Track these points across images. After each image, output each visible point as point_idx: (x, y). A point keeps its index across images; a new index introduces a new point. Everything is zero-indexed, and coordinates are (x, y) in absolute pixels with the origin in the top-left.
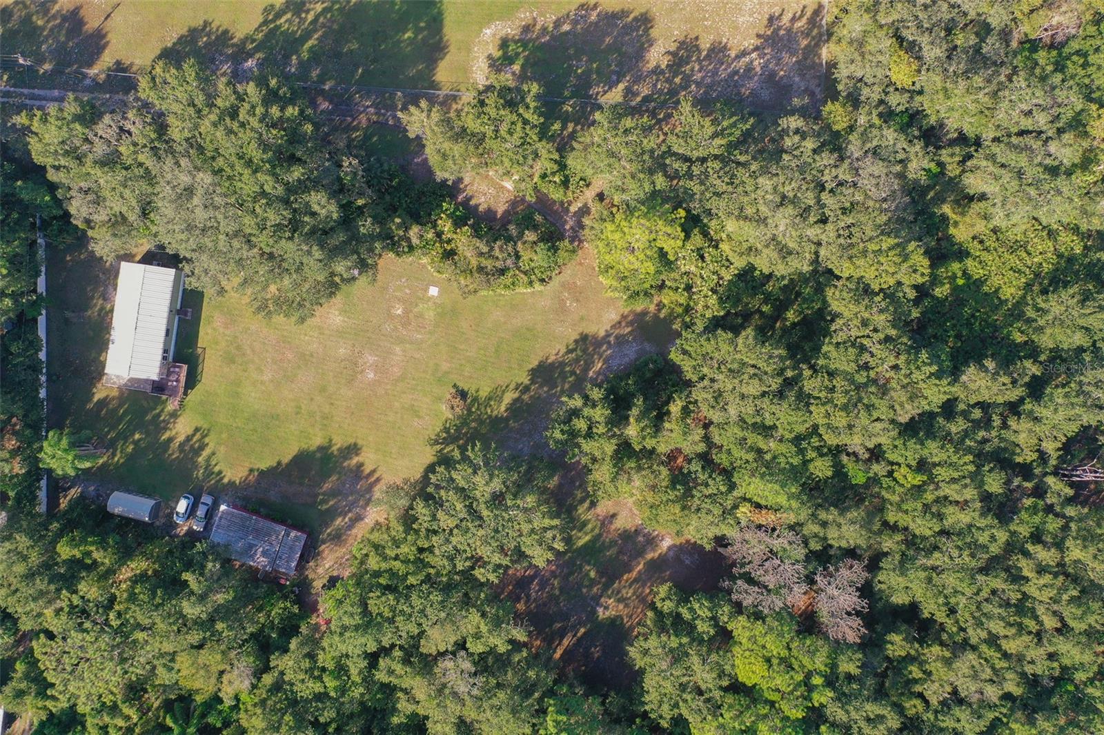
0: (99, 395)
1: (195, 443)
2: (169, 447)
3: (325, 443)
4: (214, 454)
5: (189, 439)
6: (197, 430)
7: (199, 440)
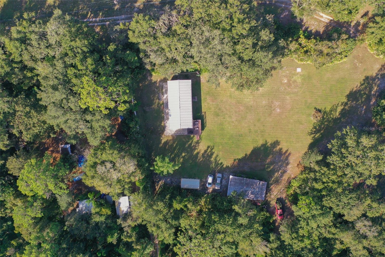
0: (164, 140)
1: (209, 153)
2: (198, 157)
3: (264, 142)
4: (217, 156)
5: (206, 151)
6: (208, 147)
7: (211, 151)
